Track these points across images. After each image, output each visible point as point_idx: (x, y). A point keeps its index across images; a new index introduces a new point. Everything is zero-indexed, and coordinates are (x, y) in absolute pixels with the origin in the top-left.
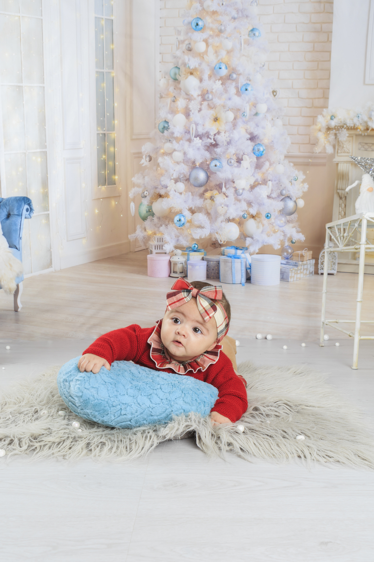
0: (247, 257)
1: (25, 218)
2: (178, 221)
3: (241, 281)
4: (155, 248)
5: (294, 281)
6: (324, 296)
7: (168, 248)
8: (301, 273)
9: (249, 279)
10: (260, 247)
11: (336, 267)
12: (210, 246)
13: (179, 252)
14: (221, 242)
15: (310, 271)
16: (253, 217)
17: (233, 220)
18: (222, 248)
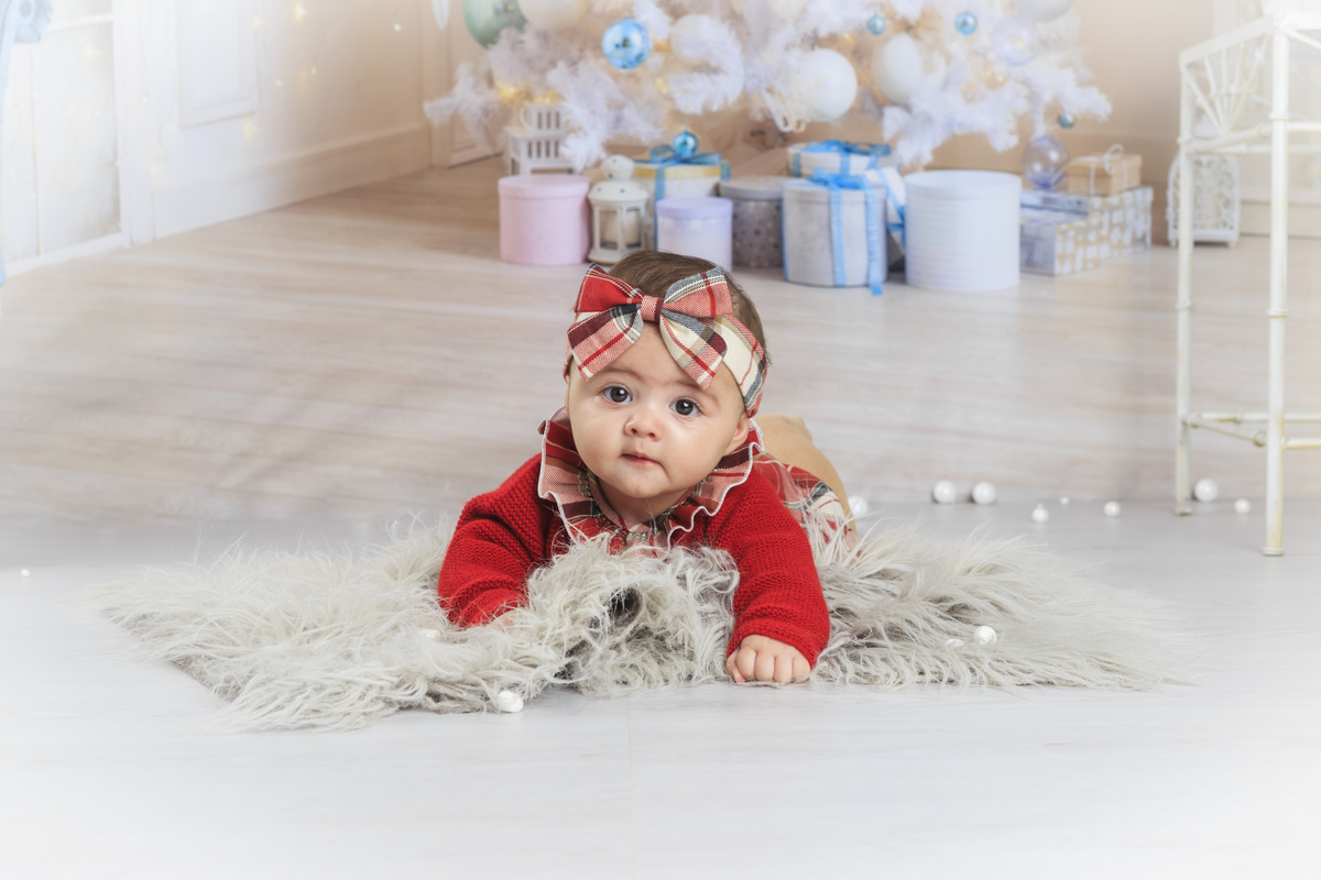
0: (891, 184)
1: (18, 39)
2: (617, 46)
3: (868, 276)
4: (530, 153)
5: (1073, 272)
6: (1183, 320)
7: (580, 150)
8: (1100, 240)
9: (897, 269)
10: (939, 142)
11: (1235, 215)
12: (746, 141)
13: (623, 164)
14: (786, 124)
15: (1134, 233)
16: (908, 27)
17: (831, 41)
18: (793, 150)
